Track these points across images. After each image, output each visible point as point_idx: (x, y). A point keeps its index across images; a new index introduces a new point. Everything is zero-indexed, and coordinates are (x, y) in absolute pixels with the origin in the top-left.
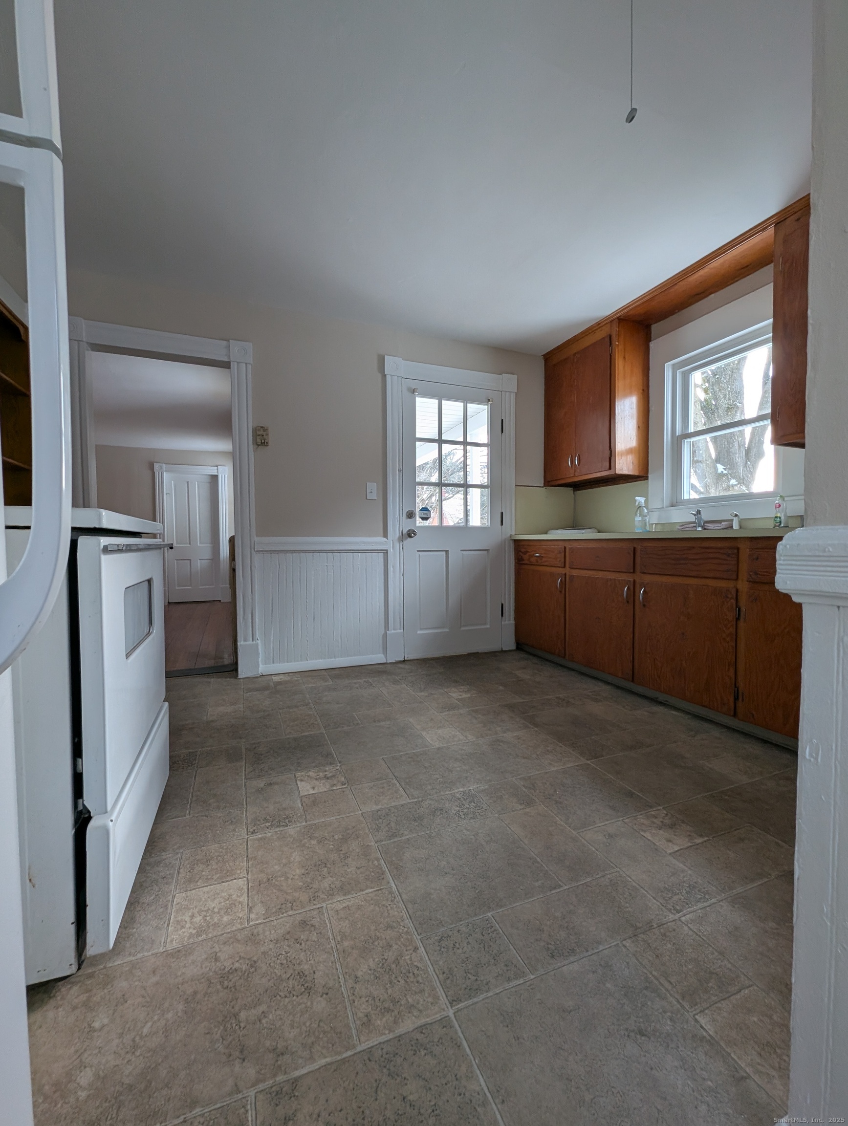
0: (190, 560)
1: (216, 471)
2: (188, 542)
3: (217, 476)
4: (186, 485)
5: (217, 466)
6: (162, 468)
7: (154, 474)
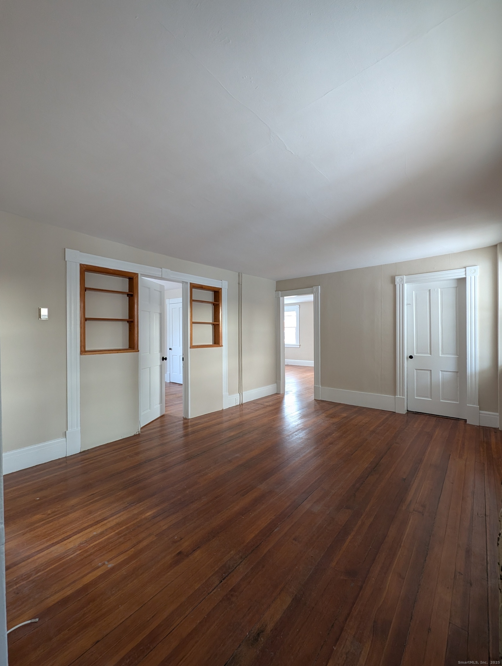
0: (431, 370)
1: (464, 273)
2: (429, 352)
3: (465, 279)
4: (428, 293)
5: (465, 268)
6: (402, 279)
7: (395, 286)
